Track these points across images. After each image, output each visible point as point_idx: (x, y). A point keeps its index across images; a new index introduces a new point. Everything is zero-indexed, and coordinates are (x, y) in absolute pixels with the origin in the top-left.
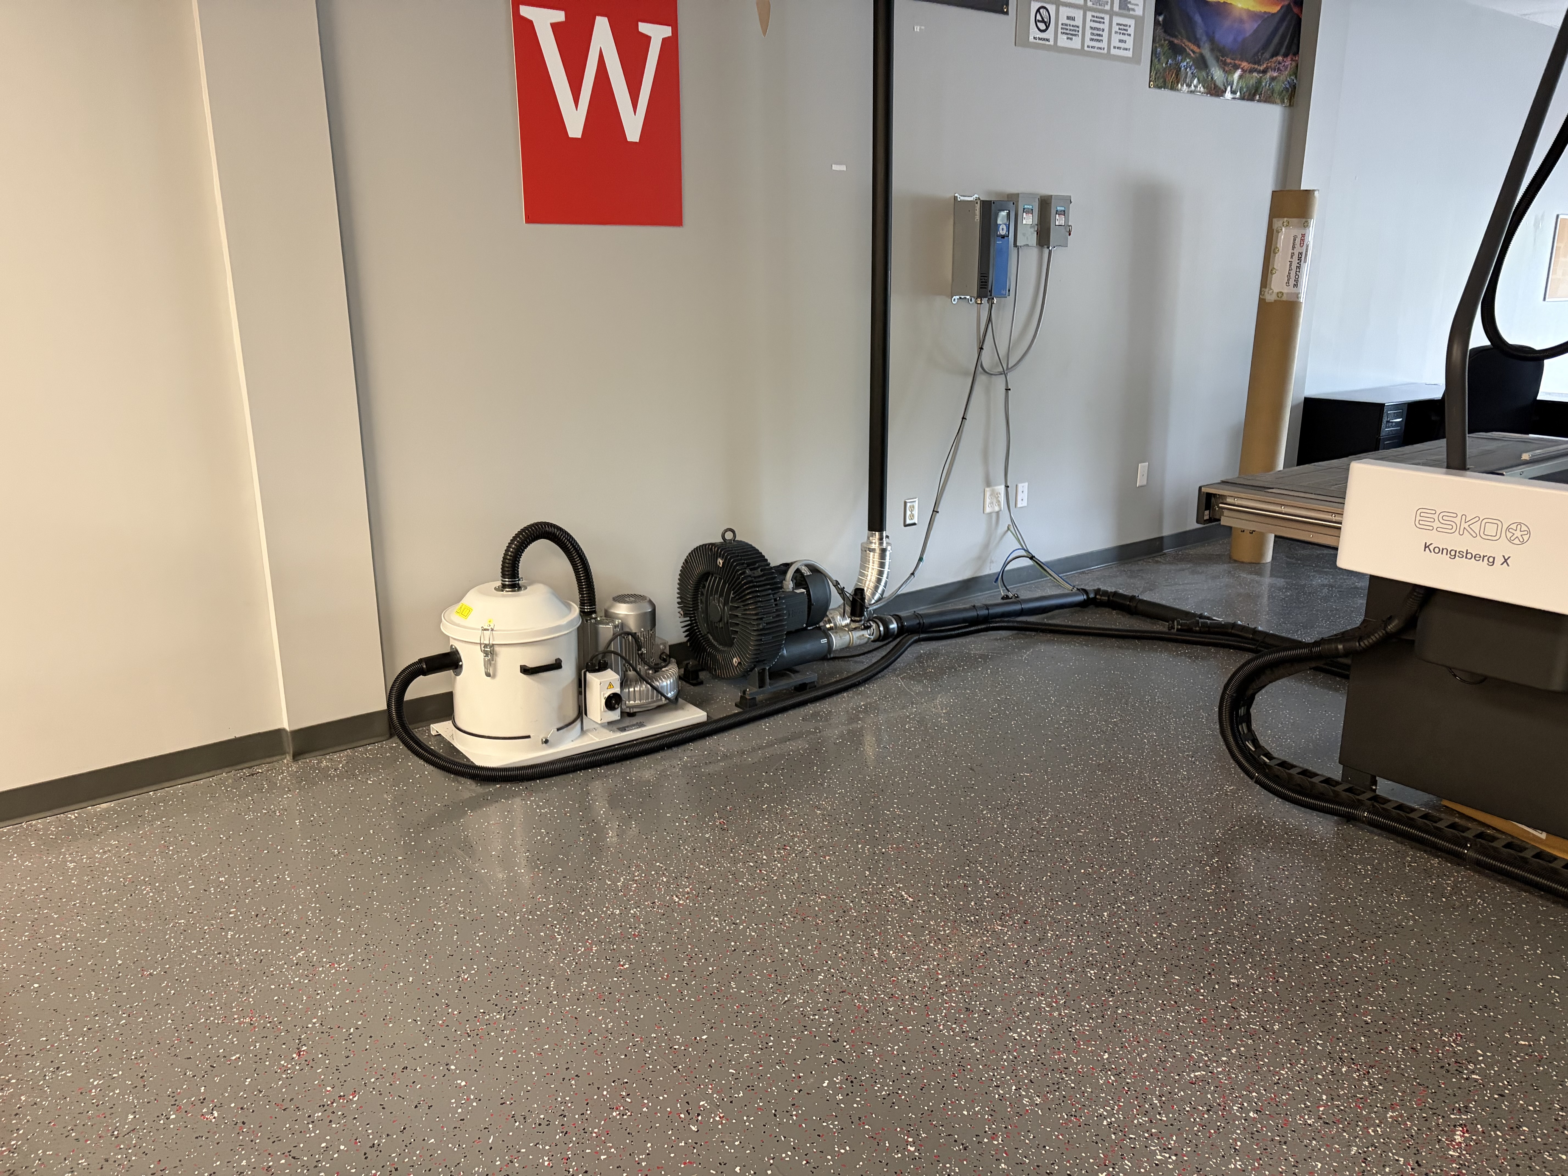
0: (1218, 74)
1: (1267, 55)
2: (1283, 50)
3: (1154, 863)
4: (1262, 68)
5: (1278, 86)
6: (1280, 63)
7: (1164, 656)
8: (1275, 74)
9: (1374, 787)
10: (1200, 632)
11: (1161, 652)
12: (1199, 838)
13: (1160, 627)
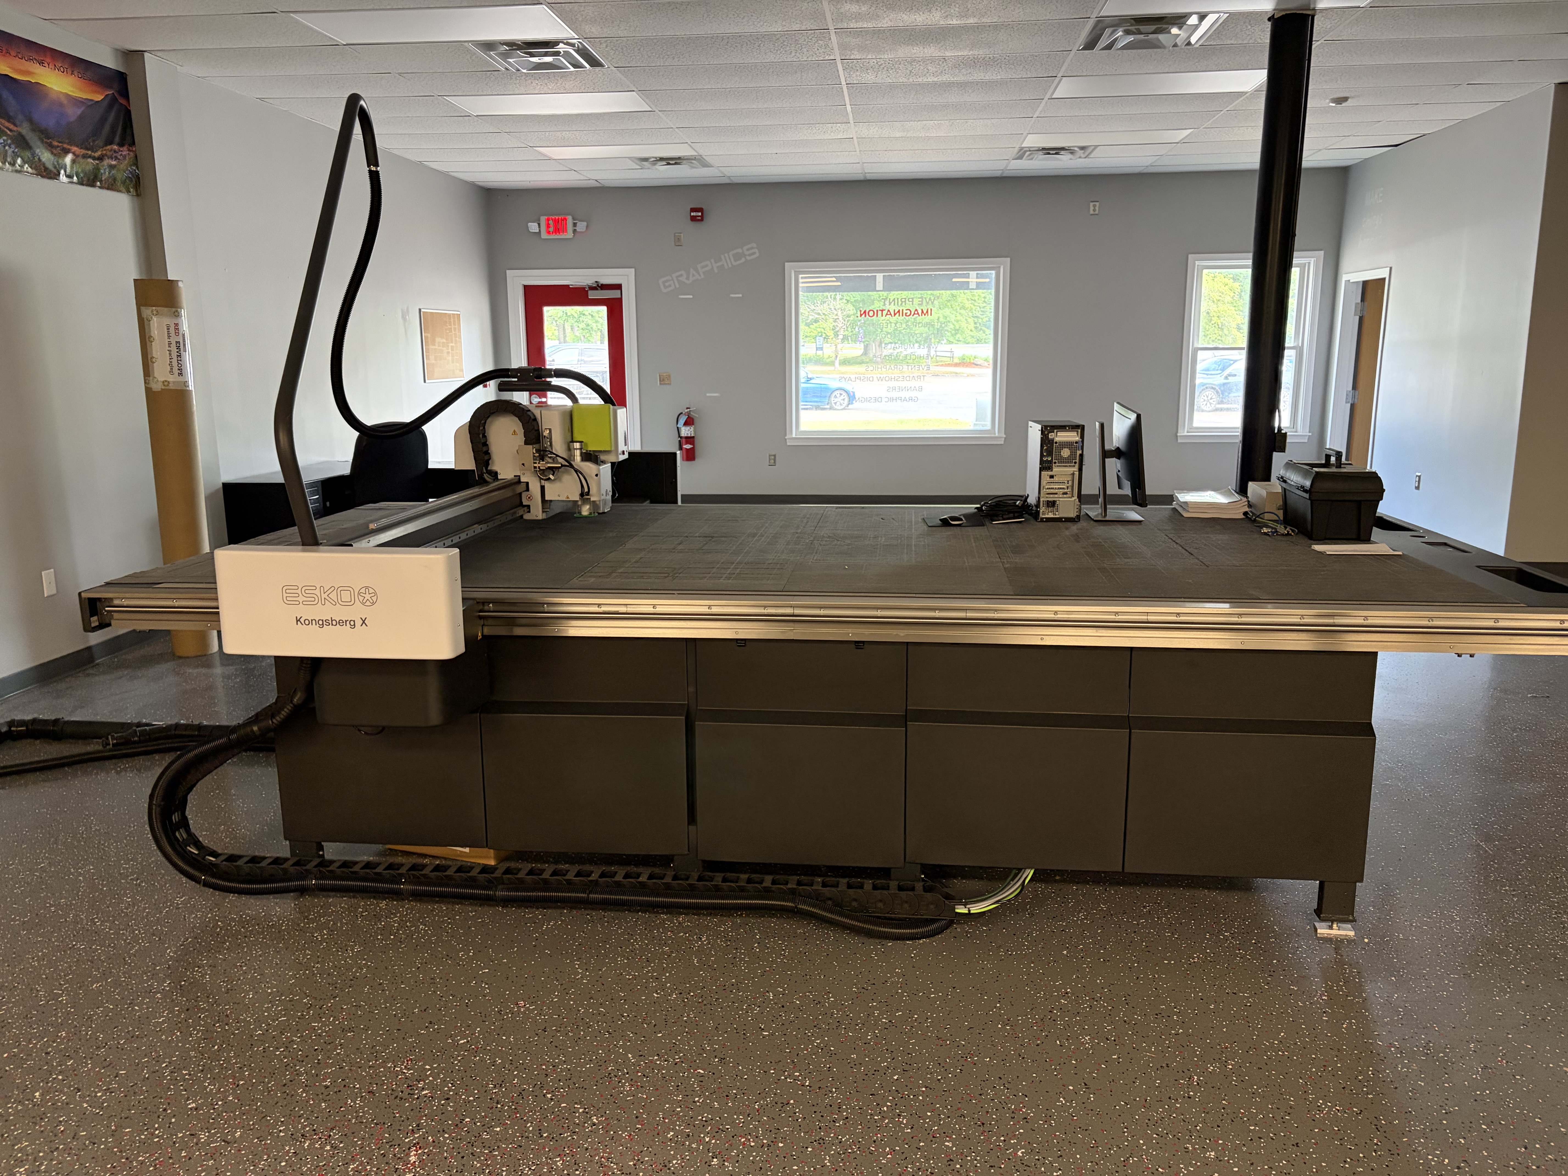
0: (46, 157)
1: (100, 142)
2: (117, 139)
3: (96, 1013)
4: (97, 154)
5: (120, 176)
6: (115, 152)
7: (102, 776)
8: (114, 163)
9: (321, 853)
10: (139, 742)
11: (97, 774)
12: (148, 967)
13: (94, 746)
